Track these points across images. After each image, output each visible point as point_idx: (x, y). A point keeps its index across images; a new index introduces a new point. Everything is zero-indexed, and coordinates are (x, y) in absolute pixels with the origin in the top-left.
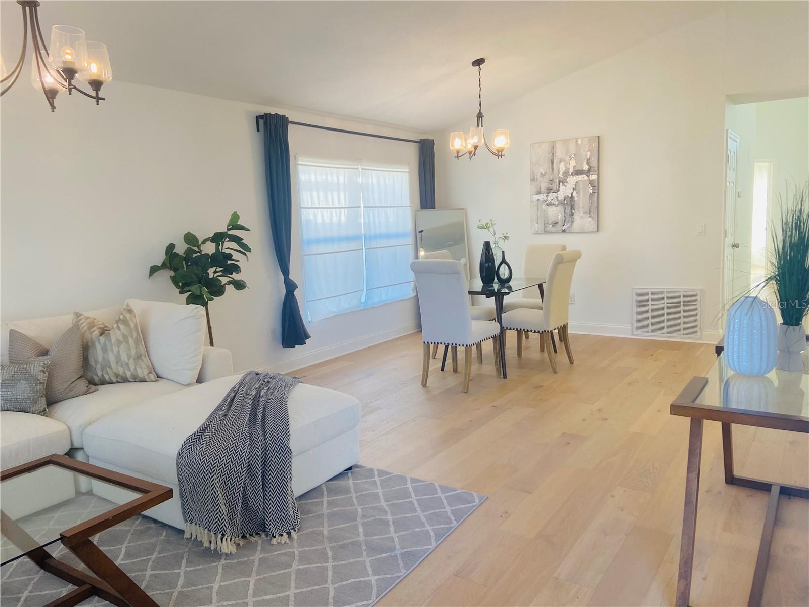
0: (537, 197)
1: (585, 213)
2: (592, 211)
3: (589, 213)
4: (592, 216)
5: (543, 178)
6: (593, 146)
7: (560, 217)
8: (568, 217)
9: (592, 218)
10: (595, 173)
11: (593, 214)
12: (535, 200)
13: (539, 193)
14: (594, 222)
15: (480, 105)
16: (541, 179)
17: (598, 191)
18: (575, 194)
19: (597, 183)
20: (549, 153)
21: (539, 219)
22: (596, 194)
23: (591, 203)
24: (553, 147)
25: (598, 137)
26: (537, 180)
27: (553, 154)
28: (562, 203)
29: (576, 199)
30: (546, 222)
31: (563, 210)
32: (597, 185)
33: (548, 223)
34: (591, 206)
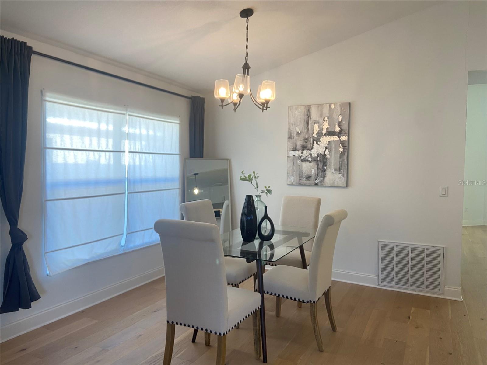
0: (293, 153)
1: (336, 170)
2: (342, 168)
3: (339, 170)
4: (342, 173)
5: (299, 136)
6: (345, 111)
7: (313, 172)
8: (320, 172)
9: (343, 175)
10: (346, 135)
11: (344, 171)
12: (291, 156)
13: (295, 149)
14: (344, 178)
15: (247, 56)
16: (297, 137)
17: (348, 151)
18: (327, 152)
19: (347, 144)
20: (305, 115)
21: (294, 173)
22: (346, 154)
23: (342, 161)
24: (309, 110)
25: (350, 103)
26: (293, 138)
27: (309, 117)
28: (314, 159)
29: (328, 156)
30: (301, 176)
31: (316, 166)
32: (347, 145)
33: (302, 177)
34: (342, 163)
